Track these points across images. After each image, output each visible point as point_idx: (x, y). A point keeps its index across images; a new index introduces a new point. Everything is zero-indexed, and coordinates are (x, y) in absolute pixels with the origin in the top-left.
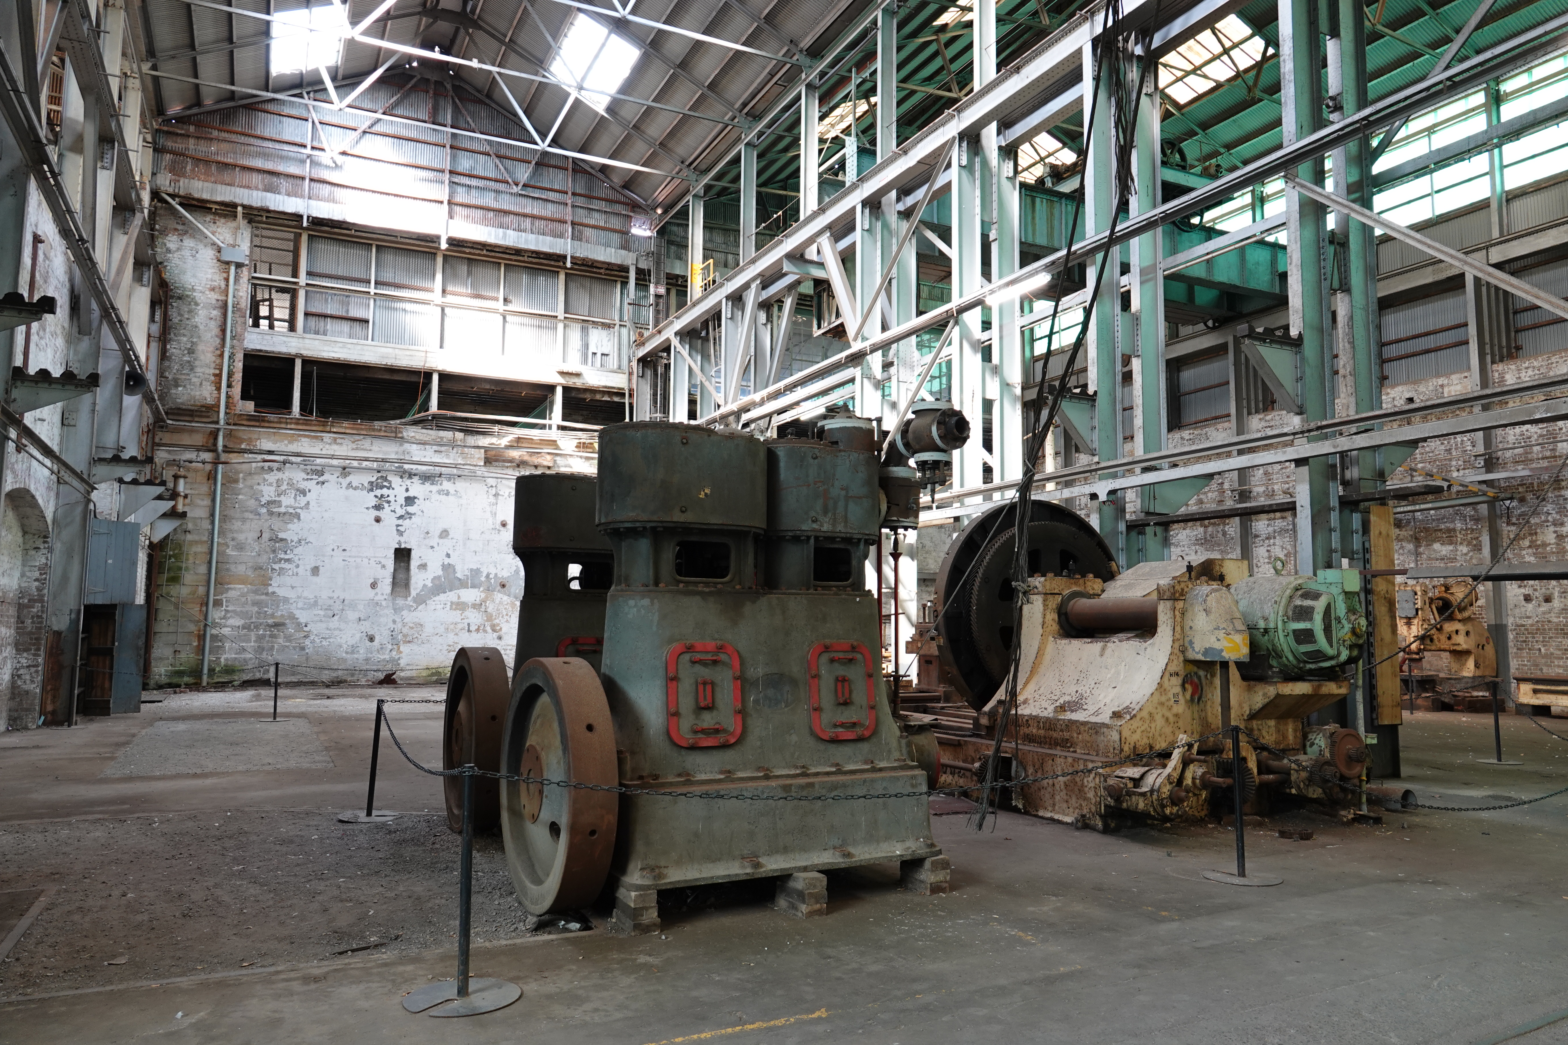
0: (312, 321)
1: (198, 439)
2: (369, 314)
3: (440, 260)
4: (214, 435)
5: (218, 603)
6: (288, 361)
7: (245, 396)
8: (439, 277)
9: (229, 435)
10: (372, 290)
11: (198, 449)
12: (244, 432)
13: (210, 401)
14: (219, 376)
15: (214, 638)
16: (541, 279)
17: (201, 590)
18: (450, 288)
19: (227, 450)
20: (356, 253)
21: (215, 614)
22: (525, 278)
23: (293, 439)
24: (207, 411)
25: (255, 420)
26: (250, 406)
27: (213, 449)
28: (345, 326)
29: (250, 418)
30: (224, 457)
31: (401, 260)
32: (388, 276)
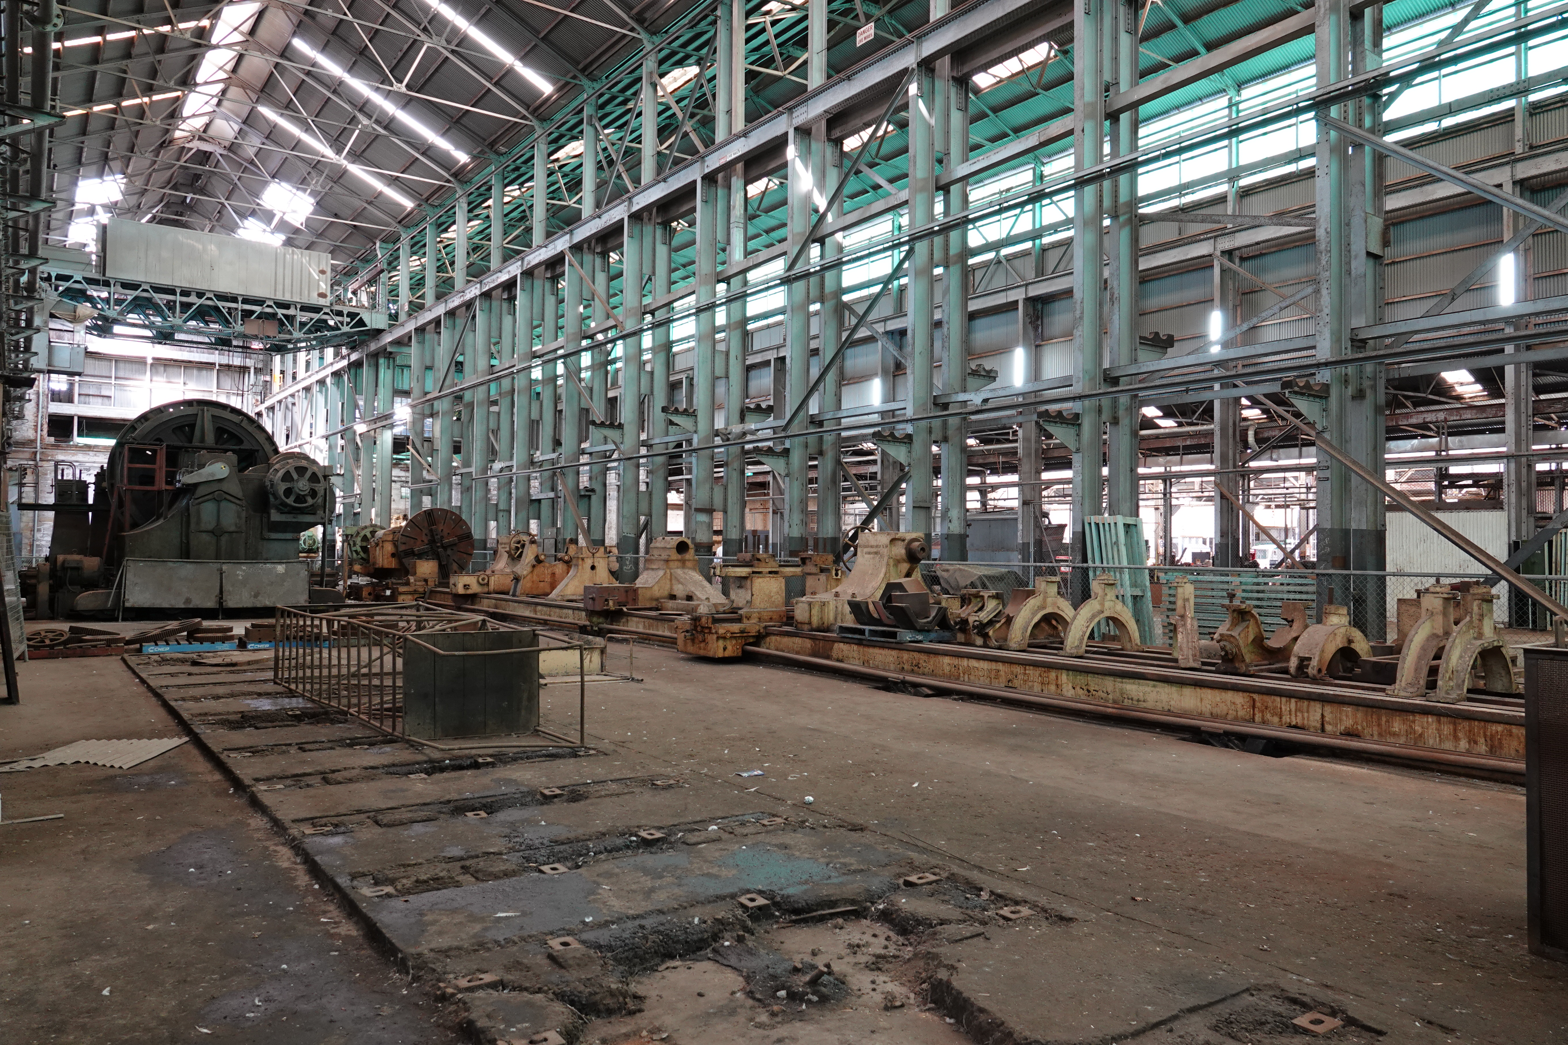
0: (82, 398)
1: (27, 455)
2: (111, 394)
3: (149, 367)
4: (35, 453)
5: (39, 530)
6: (71, 418)
7: (49, 435)
8: (148, 373)
9: (42, 453)
10: (113, 381)
11: (27, 460)
12: (49, 452)
13: (32, 438)
14: (36, 426)
15: (38, 546)
16: (204, 372)
17: (31, 524)
18: (154, 378)
19: (41, 460)
20: (104, 364)
21: (38, 535)
22: (195, 372)
23: (74, 455)
24: (31, 442)
25: (56, 447)
26: (52, 439)
27: (35, 460)
28: (100, 400)
29: (53, 445)
30: (40, 464)
31: (128, 366)
32: (121, 374)
